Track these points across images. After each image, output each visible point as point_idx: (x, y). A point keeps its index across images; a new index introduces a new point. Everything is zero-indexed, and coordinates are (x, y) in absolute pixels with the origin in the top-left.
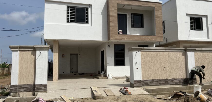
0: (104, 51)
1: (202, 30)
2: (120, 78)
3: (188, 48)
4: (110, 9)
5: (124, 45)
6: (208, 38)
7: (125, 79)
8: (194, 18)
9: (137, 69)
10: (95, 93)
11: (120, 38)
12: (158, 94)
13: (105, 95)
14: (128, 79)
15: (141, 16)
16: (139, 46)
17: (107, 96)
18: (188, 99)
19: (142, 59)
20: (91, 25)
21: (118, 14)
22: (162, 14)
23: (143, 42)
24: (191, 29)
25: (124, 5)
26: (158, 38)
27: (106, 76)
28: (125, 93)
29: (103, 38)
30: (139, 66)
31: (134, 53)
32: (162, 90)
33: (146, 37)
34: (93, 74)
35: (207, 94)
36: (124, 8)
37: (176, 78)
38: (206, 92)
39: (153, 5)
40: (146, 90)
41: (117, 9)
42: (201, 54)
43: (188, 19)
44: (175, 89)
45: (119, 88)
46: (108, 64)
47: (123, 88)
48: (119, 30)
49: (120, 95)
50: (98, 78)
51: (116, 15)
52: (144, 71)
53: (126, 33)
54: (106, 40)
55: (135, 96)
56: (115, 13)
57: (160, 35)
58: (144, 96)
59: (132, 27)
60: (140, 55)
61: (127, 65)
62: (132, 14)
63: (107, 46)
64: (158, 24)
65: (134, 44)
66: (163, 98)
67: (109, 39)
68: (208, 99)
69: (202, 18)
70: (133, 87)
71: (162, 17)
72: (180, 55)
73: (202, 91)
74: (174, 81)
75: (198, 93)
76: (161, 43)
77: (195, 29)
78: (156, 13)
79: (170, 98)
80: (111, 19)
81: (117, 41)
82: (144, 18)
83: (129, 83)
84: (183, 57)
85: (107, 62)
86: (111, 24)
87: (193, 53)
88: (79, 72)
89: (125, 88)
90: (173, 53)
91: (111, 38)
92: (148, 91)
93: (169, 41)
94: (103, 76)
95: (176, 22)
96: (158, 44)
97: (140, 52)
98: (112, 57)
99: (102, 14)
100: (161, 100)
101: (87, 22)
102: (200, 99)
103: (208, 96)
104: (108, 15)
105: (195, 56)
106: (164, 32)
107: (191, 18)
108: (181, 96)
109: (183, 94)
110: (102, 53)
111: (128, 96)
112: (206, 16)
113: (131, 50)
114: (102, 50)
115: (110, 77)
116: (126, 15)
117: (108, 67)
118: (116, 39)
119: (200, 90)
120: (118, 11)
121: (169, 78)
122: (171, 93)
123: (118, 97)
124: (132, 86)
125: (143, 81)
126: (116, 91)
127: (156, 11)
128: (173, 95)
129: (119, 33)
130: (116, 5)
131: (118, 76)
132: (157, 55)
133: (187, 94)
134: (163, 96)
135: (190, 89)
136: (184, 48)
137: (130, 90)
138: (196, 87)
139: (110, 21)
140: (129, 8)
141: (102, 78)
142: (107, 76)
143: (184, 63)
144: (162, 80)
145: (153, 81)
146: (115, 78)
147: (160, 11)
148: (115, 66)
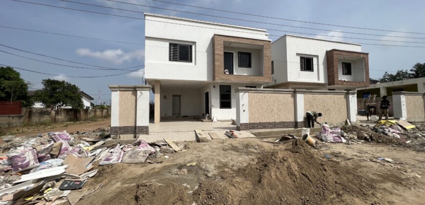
0: (208, 92)
1: (313, 71)
2: (226, 121)
3: (297, 90)
4: (216, 47)
5: (230, 86)
6: (319, 80)
7: (231, 122)
8: (304, 58)
9: (244, 111)
10: (199, 136)
11: (227, 78)
12: (265, 138)
13: (210, 138)
14: (234, 123)
15: (249, 55)
16: (246, 87)
17: (212, 139)
18: (296, 142)
19: (249, 101)
20: (195, 64)
21: (224, 53)
22: (270, 53)
23: (250, 83)
24: (301, 70)
25: (231, 43)
26: (266, 79)
27: (210, 118)
28: (231, 136)
29: (208, 78)
30: (246, 108)
31: (241, 94)
32: (269, 133)
33: (254, 77)
34: (197, 117)
35: (316, 137)
36: (231, 46)
37: (284, 121)
38: (314, 135)
39: (261, 44)
40: (252, 133)
41: (223, 46)
42: (311, 96)
43: (299, 58)
44: (283, 132)
45: (224, 131)
46: (213, 106)
47: (229, 131)
48: (225, 69)
49: (225, 138)
50: (203, 121)
51: (222, 53)
52: (251, 114)
53: (233, 73)
54: (211, 80)
55: (241, 140)
56: (221, 51)
57: (268, 76)
58: (251, 139)
59: (239, 67)
60: (248, 96)
61: (234, 108)
62: (239, 53)
63: (212, 87)
64: (267, 64)
65: (241, 85)
66: (270, 141)
67: (214, 79)
68: (316, 143)
69: (312, 59)
70: (240, 130)
71: (271, 56)
72: (288, 97)
73: (310, 134)
74: (283, 124)
75: (306, 136)
76: (269, 85)
77: (305, 70)
78: (265, 52)
79: (277, 141)
80: (216, 57)
81: (223, 81)
82: (252, 57)
83: (236, 126)
84: (292, 99)
85: (212, 104)
86: (217, 63)
87: (303, 95)
88: (182, 115)
89: (231, 131)
90: (282, 95)
91: (216, 78)
92: (255, 134)
93: (278, 82)
94: (208, 119)
95: (286, 62)
96: (266, 85)
97: (247, 94)
98: (217, 99)
99: (207, 51)
100: (268, 144)
101: (191, 61)
102: (308, 142)
103: (317, 140)
104: (214, 53)
105: (304, 98)
106: (273, 73)
107: (301, 58)
108: (289, 139)
109: (290, 138)
110: (207, 94)
111: (234, 139)
112: (317, 56)
113: (238, 91)
114: (206, 92)
115: (215, 120)
116: (233, 53)
117: (213, 109)
118: (222, 79)
119: (308, 133)
120: (224, 49)
121: (277, 121)
122: (278, 137)
123: (223, 140)
124: (238, 129)
125: (250, 124)
126: (221, 135)
127: (265, 49)
128: (280, 137)
129: (225, 73)
130: (222, 43)
131: (224, 119)
132: (265, 97)
133: (295, 137)
134: (270, 140)
135: (298, 132)
136: (293, 90)
137: (236, 133)
138: (305, 130)
139: (216, 59)
140: (236, 45)
141: (206, 121)
142: (212, 119)
143: (293, 105)
144: (270, 123)
145: (260, 124)
146: (220, 121)
147: (269, 50)
148: (220, 108)
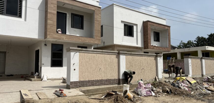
0: (39, 50)
1: (133, 36)
2: (56, 80)
3: (121, 52)
4: (49, 6)
5: (62, 45)
6: (137, 44)
7: (62, 81)
8: (127, 25)
9: (75, 70)
10: (25, 97)
11: (59, 37)
12: (93, 95)
13: (37, 98)
14: (64, 81)
15: (82, 17)
16: (79, 47)
17: (40, 99)
18: (117, 98)
19: (80, 60)
20: (25, 20)
21: (57, 12)
22: (100, 18)
23: (83, 43)
24: (124, 35)
25: (65, 4)
26: (96, 41)
27: (40, 77)
28: (60, 95)
29: (39, 36)
30: (77, 67)
31: (72, 54)
32: (97, 90)
33: (86, 39)
34: (24, 76)
35: (134, 92)
36: (64, 6)
37: (109, 79)
38: (133, 90)
39: (93, 9)
40: (81, 91)
41: (56, 6)
42: (131, 57)
43: (123, 25)
44: (108, 88)
45: (54, 91)
46: (43, 64)
47: (58, 90)
48: (57, 28)
49: (54, 97)
50: (31, 80)
52: (81, 72)
53: (65, 33)
54: (42, 38)
55: (70, 98)
56: (54, 10)
57: (98, 38)
58: (80, 96)
59: (72, 27)
60: (78, 56)
61: (65, 66)
62: (72, 14)
63: (43, 44)
64: (97, 28)
65: (74, 45)
66: (97, 98)
67: (46, 36)
68: (134, 97)
69: (133, 26)
70: (69, 89)
71: (100, 21)
72: (114, 57)
73: (130, 90)
74: (109, 82)
75: (126, 91)
76: (99, 46)
77: (127, 36)
78: (95, 16)
79: (103, 97)
80: (49, 16)
81: (55, 40)
82: (85, 19)
83: (66, 84)
84: (117, 59)
85: (43, 63)
86: (49, 22)
87: (125, 56)
88: (6, 73)
89: (60, 90)
90: (108, 55)
91: (48, 37)
92: (83, 92)
93: (106, 44)
94: (37, 78)
95: (113, 27)
96: (96, 46)
97: (78, 53)
98: (48, 58)
99: (39, 9)
100: (95, 100)
101: (20, 16)
102: (127, 97)
103: (134, 94)
104: (46, 12)
105: (126, 59)
106: (102, 35)
107: (125, 25)
108: (113, 95)
109: (114, 93)
110: (37, 52)
111: (63, 98)
112: (136, 25)
113: (69, 50)
114: (37, 49)
115: (45, 79)
116: (66, 14)
117: (42, 68)
118: (54, 38)
119: (128, 89)
120: (57, 9)
121: (103, 79)
122: (104, 93)
123: (51, 99)
124: (68, 87)
125: (79, 82)
126: (50, 94)
127: (96, 14)
128: (106, 94)
129: (57, 32)
130: (56, 2)
131: (54, 78)
132: (94, 57)
133: (118, 93)
134: (97, 96)
135: (120, 88)
136: (117, 52)
137: (65, 91)
138: (126, 86)
139: (48, 18)
140: (70, 7)
141: (35, 80)
142: (42, 78)
143: (117, 65)
144: (98, 81)
145: (89, 81)
146: (50, 79)
147: (99, 15)
148: (51, 66)
